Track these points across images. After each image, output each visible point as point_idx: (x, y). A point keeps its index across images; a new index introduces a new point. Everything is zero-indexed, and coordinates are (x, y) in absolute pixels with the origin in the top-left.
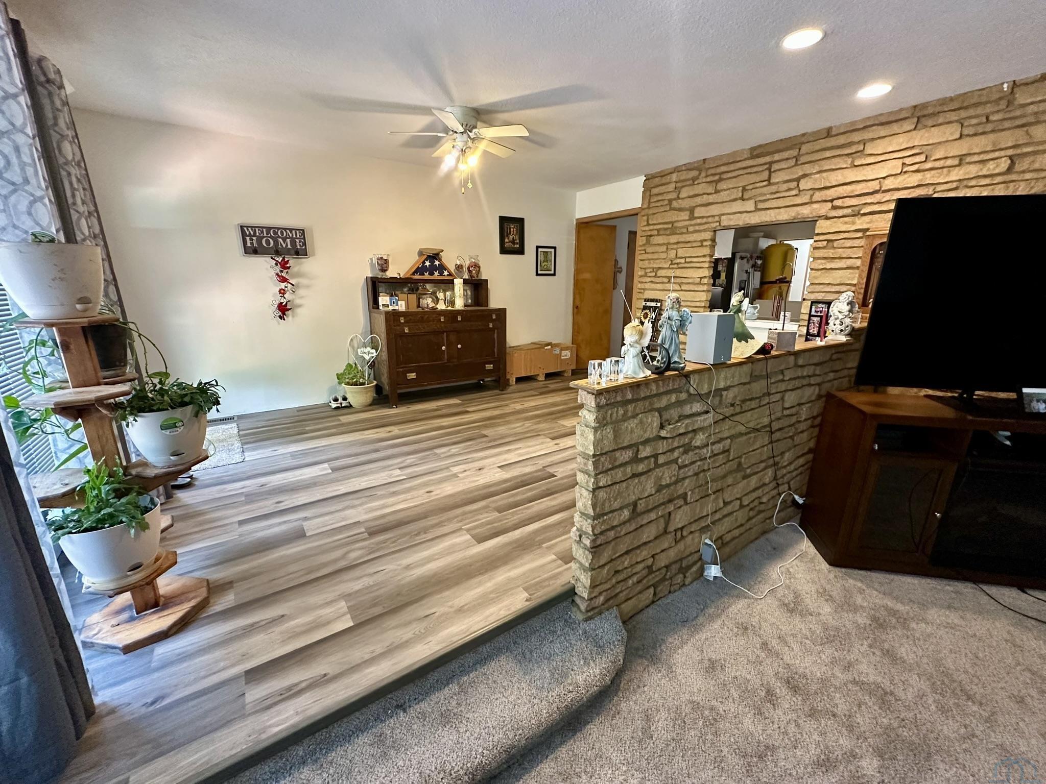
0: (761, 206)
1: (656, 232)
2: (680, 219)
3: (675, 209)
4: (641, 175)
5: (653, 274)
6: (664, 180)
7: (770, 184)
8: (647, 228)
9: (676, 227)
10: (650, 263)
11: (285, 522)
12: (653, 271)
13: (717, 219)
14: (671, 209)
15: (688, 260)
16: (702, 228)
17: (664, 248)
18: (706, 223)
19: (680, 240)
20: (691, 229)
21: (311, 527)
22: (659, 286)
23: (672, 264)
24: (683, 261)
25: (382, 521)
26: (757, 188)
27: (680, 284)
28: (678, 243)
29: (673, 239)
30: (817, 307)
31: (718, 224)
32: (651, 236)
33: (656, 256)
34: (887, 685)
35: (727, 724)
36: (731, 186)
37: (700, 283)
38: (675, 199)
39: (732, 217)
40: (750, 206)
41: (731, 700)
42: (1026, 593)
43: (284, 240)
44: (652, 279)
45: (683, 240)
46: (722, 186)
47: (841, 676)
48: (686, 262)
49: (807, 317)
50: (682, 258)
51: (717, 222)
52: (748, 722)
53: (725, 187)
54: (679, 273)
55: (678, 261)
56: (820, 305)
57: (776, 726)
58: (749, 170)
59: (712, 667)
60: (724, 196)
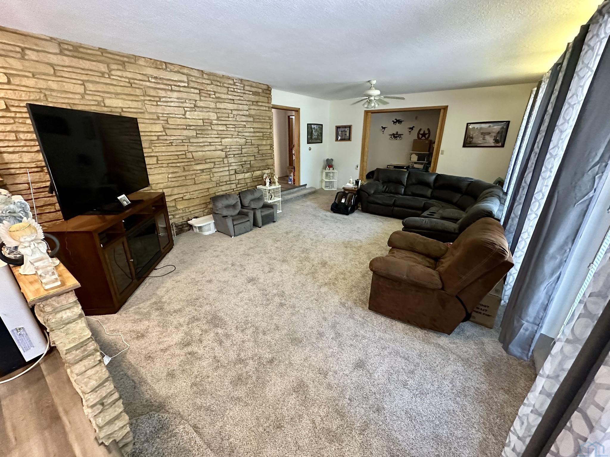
34: (190, 317)
35: (204, 371)
41: (192, 369)
42: (156, 269)
47: (185, 328)
52: (204, 364)
57: (206, 354)
59: (171, 375)
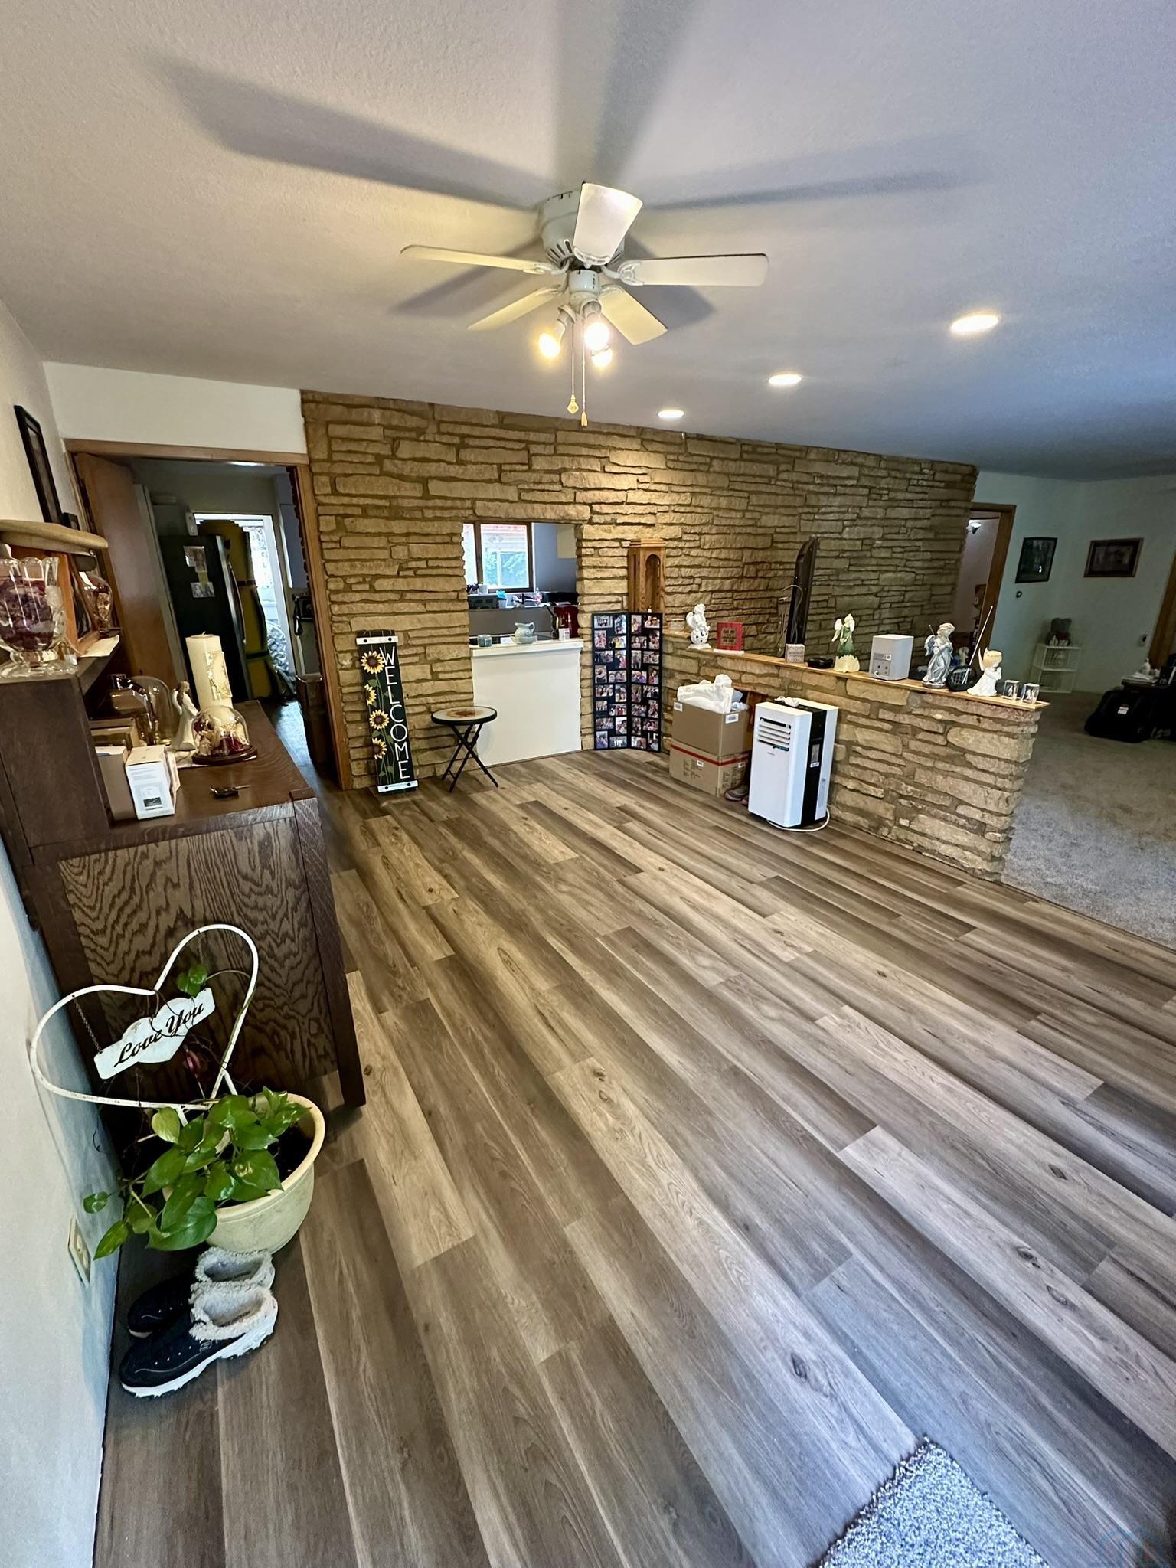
0: (525, 496)
1: (358, 511)
2: (403, 493)
3: (390, 475)
4: (292, 386)
5: (367, 587)
6: (355, 415)
7: (530, 470)
8: (333, 500)
9: (399, 507)
10: (353, 567)
11: (1102, 1129)
12: (364, 582)
13: (468, 504)
14: (383, 474)
15: (431, 563)
16: (446, 514)
17: (383, 541)
18: (452, 508)
19: (412, 530)
20: (429, 514)
21: (1080, 1086)
22: (381, 608)
23: (401, 569)
24: (423, 564)
25: (995, 1007)
26: (515, 471)
27: (424, 602)
28: (407, 535)
29: (397, 527)
30: (599, 620)
31: (471, 512)
32: (347, 516)
33: (365, 554)
36: (480, 459)
37: (458, 600)
38: (388, 457)
39: (490, 504)
40: (511, 493)
44: (365, 596)
45: (417, 530)
46: (466, 454)
48: (429, 567)
49: (589, 631)
50: (419, 559)
51: (468, 508)
53: (472, 458)
54: (418, 584)
55: (413, 564)
56: (603, 618)
58: (502, 444)
60: (471, 471)
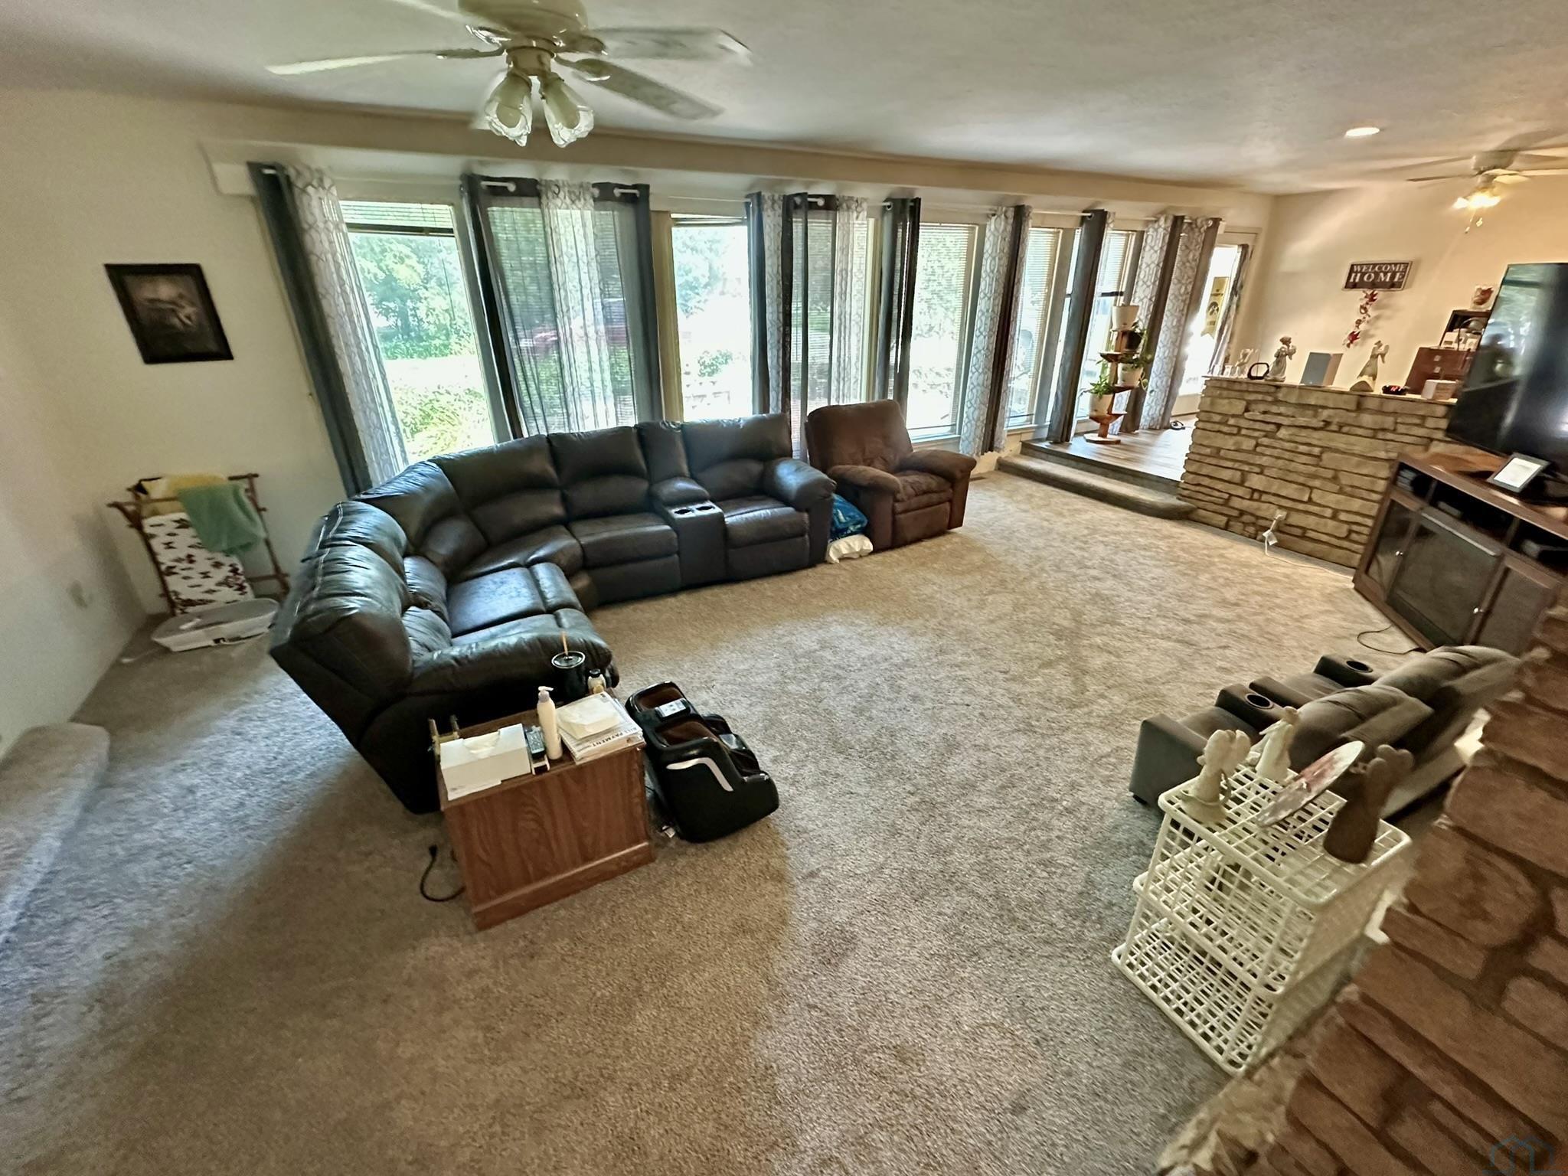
43: (1385, 274)
